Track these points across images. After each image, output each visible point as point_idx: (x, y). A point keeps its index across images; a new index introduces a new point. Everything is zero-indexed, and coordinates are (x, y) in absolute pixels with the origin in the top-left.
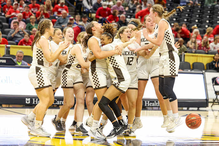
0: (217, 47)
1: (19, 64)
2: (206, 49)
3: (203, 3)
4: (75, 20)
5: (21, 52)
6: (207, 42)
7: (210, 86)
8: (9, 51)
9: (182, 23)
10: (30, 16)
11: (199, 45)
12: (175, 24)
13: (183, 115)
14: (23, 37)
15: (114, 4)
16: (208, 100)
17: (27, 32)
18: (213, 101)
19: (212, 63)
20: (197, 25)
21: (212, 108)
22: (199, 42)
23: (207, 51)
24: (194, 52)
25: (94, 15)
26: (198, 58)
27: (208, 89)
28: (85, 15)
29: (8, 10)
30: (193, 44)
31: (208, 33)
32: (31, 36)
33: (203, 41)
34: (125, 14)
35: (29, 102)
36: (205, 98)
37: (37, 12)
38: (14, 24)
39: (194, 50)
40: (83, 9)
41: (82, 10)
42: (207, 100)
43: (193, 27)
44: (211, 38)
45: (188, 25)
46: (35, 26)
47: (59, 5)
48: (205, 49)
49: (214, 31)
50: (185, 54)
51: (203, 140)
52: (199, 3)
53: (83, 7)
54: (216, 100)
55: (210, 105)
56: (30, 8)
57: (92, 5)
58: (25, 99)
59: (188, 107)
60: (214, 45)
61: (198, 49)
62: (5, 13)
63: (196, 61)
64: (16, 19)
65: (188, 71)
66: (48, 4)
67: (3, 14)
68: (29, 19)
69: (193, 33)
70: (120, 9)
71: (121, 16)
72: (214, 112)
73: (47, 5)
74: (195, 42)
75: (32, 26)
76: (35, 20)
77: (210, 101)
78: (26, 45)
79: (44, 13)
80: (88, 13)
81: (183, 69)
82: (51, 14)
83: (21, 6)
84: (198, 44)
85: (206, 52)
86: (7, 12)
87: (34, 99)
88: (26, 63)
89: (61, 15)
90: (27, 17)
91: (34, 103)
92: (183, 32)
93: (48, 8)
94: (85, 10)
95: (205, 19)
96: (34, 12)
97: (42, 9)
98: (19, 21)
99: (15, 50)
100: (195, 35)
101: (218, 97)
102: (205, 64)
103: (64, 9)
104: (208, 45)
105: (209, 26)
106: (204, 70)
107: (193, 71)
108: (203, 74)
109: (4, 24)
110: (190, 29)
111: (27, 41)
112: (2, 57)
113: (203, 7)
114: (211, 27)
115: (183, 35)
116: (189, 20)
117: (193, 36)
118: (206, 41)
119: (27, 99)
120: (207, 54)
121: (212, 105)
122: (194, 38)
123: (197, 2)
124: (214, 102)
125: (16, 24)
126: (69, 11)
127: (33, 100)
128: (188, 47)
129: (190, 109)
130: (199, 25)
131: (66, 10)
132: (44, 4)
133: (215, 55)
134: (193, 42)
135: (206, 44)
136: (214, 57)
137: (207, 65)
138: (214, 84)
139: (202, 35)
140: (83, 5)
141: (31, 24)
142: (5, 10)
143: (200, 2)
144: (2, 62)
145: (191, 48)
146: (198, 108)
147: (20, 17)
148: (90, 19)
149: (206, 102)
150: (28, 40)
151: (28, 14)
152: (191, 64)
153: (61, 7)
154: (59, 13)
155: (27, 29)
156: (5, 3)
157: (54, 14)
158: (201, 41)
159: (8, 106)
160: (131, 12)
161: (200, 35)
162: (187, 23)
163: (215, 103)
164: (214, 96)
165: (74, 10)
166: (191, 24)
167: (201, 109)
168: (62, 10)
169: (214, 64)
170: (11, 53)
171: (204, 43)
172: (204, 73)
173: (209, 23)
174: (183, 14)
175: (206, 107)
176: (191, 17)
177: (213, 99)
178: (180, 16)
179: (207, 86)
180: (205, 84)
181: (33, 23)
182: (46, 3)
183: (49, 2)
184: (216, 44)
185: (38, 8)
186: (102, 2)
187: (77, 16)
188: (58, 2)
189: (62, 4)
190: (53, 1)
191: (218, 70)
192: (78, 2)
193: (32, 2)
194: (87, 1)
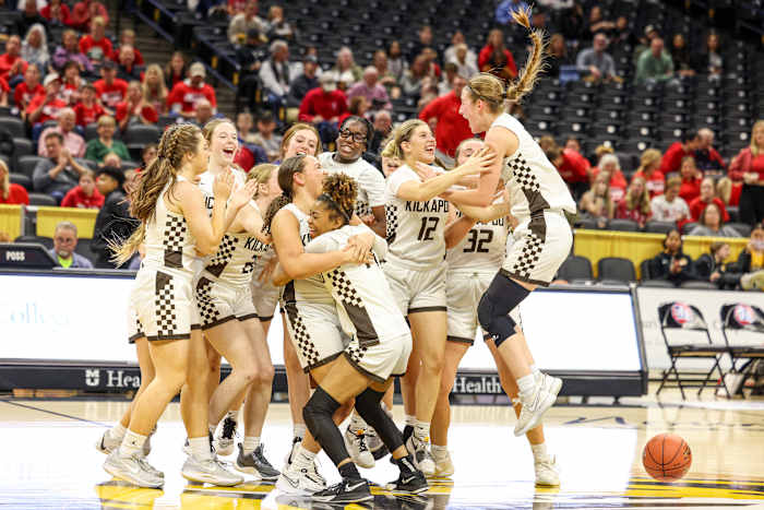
0: (674, 211)
1: (66, 265)
2: (639, 219)
3: (631, 73)
4: (238, 129)
6: (643, 196)
7: (653, 332)
8: (34, 225)
10: (98, 117)
11: (618, 204)
13: (570, 420)
14: (77, 180)
15: (357, 80)
16: (647, 373)
17: (90, 166)
18: (661, 377)
19: (658, 260)
20: (613, 142)
21: (658, 399)
22: (617, 194)
23: (644, 222)
24: (601, 225)
25: (293, 113)
26: (617, 244)
27: (646, 339)
28: (267, 113)
29: (31, 98)
30: (600, 201)
31: (647, 168)
33: (630, 191)
34: (389, 110)
35: (97, 382)
36: (637, 367)
37: (120, 104)
38: (49, 141)
39: (604, 219)
40: (261, 96)
41: (258, 99)
42: (643, 373)
43: (599, 150)
44: (657, 181)
45: (583, 142)
46: (114, 146)
47: (188, 82)
48: (637, 214)
49: (665, 159)
50: (576, 231)
51: (631, 498)
52: (617, 74)
53: (260, 87)
54: (670, 373)
55: (653, 388)
56: (98, 93)
57: (287, 82)
58: (84, 373)
59: (585, 396)
60: (666, 205)
61: (615, 217)
62: (21, 108)
63: (608, 255)
65: (583, 283)
66: (152, 81)
67: (15, 111)
70: (376, 95)
71: (379, 114)
72: (667, 410)
73: (149, 84)
74: (605, 196)
75: (103, 148)
76: (113, 130)
77: (651, 376)
78: (87, 206)
80: (276, 106)
81: (568, 279)
82: (162, 108)
83: (70, 85)
84: (616, 202)
85: (642, 226)
86: (27, 103)
87: (111, 373)
88: (86, 262)
89: (193, 114)
90: (88, 119)
91: (110, 384)
93: (154, 92)
94: (265, 99)
95: (635, 123)
96: (111, 104)
97: (135, 95)
98: (66, 131)
99: (51, 223)
100: (606, 174)
101: (677, 365)
102: (637, 263)
103: (201, 94)
104: (646, 204)
105: (648, 145)
106: (634, 280)
107: (599, 286)
108: (630, 292)
109: (17, 140)
110: (589, 155)
111: (90, 195)
113: (630, 87)
114: (657, 147)
116: (588, 127)
117: (599, 177)
118: (640, 192)
119: (89, 373)
121: (659, 390)
122: (603, 182)
123: (612, 73)
124: (664, 380)
126: (218, 102)
127: (107, 375)
128: (584, 211)
129: (592, 400)
130: (617, 144)
131: (209, 97)
132: (140, 79)
133: (668, 234)
134: (601, 196)
135: (640, 202)
136: (664, 242)
137: (642, 265)
138: (665, 323)
139: (626, 174)
140: (262, 83)
141: (102, 140)
142: (21, 98)
143: (622, 73)
144: (13, 259)
145: (592, 215)
146: (617, 398)
147: (67, 119)
148: (281, 124)
149: (639, 378)
150: (93, 191)
151: (90, 111)
152: (594, 262)
153: (195, 89)
154: (188, 106)
155: (89, 156)
156: (19, 77)
157: (170, 110)
158: (625, 193)
159: (30, 393)
160: (410, 102)
161: (620, 174)
162: (580, 135)
163: (667, 384)
164: (666, 363)
165: (233, 98)
166: (593, 141)
167: (624, 400)
168: (195, 97)
169: (665, 262)
170: (40, 232)
171: (634, 198)
172: (633, 292)
173: (651, 135)
174: (567, 109)
175: (639, 395)
176: (595, 118)
177: (661, 371)
178: (560, 116)
179: (644, 330)
180: (639, 325)
181: (106, 138)
182: (147, 76)
183: (155, 73)
184: (670, 200)
185: (123, 91)
186: (319, 72)
187: (242, 117)
188: (184, 75)
189: (197, 80)
190: (168, 70)
191: (678, 280)
192: (244, 73)
193: (102, 73)
194: (274, 69)
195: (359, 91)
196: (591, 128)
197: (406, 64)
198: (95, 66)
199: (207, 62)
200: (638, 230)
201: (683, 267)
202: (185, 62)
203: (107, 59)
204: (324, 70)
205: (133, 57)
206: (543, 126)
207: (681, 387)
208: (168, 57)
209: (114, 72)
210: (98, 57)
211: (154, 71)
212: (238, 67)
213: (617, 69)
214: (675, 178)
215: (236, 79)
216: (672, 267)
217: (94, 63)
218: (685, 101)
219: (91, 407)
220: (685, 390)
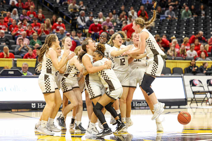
0: (193, 54)
1: (25, 75)
4: (72, 35)
5: (26, 64)
6: (184, 50)
7: (188, 88)
8: (16, 64)
9: (162, 34)
10: (33, 33)
12: (156, 35)
13: (166, 113)
14: (28, 51)
15: (104, 21)
16: (187, 99)
17: (31, 47)
18: (191, 100)
19: (189, 68)
20: (176, 36)
21: (190, 106)
22: (177, 50)
23: (185, 57)
24: (173, 59)
25: (87, 31)
26: (177, 64)
27: (187, 90)
28: (80, 31)
29: (14, 29)
30: (172, 52)
31: (185, 42)
32: (34, 50)
33: (181, 49)
34: (113, 29)
36: (184, 98)
37: (39, 30)
38: (19, 41)
39: (174, 57)
40: (78, 26)
41: (77, 27)
42: (186, 99)
43: (172, 38)
44: (188, 46)
46: (37, 41)
47: (57, 23)
48: (183, 56)
49: (190, 40)
50: (166, 61)
51: (184, 134)
52: (176, 17)
53: (77, 24)
54: (193, 99)
55: (189, 103)
56: (33, 27)
57: (85, 22)
58: (31, 104)
59: (170, 106)
60: (191, 53)
61: (177, 56)
62: (11, 32)
63: (175, 67)
64: (20, 36)
65: (168, 75)
68: (32, 36)
69: (172, 42)
70: (109, 25)
71: (111, 30)
72: (193, 109)
73: (47, 24)
74: (174, 51)
75: (34, 42)
76: (37, 37)
77: (188, 100)
78: (30, 58)
79: (44, 31)
80: (82, 29)
81: (164, 74)
82: (51, 31)
83: (25, 25)
84: (177, 52)
85: (184, 58)
86: (13, 30)
88: (31, 74)
89: (59, 32)
90: (30, 34)
91: (39, 107)
92: (163, 42)
93: (48, 26)
94: (79, 27)
95: (181, 30)
96: (36, 30)
97: (42, 27)
98: (24, 38)
99: (21, 63)
100: (174, 44)
101: (195, 97)
102: (183, 69)
104: (185, 52)
105: (185, 36)
106: (183, 73)
107: (173, 75)
108: (181, 77)
109: (11, 41)
110: (169, 40)
112: (10, 69)
113: (180, 21)
114: (187, 37)
115: (164, 45)
117: (172, 46)
119: (32, 104)
120: (185, 60)
121: (191, 104)
122: (173, 47)
123: (175, 17)
124: (192, 101)
125: (21, 40)
126: (66, 28)
127: (38, 105)
128: (168, 55)
129: (172, 107)
130: (177, 36)
131: (63, 27)
132: (44, 23)
134: (173, 51)
135: (183, 52)
136: (190, 63)
137: (185, 69)
138: (191, 85)
140: (78, 22)
141: (34, 40)
142: (11, 29)
143: (177, 17)
144: (10, 73)
145: (170, 56)
146: (179, 106)
147: (24, 34)
148: (84, 34)
149: (185, 101)
150: (32, 54)
151: (31, 32)
152: (171, 69)
153: (59, 25)
154: (58, 30)
155: (31, 44)
156: (11, 23)
157: (53, 31)
158: (179, 49)
159: (16, 111)
161: (178, 44)
162: (166, 34)
163: (193, 102)
164: (192, 96)
165: (70, 27)
166: (170, 35)
167: (181, 107)
168: (60, 27)
169: (191, 68)
170: (18, 66)
171: (182, 51)
173: (186, 33)
174: (163, 27)
175: (185, 105)
176: (170, 29)
177: (191, 98)
178: (161, 29)
179: (186, 87)
180: (184, 86)
181: (35, 39)
182: (46, 22)
183: (48, 21)
184: (192, 51)
185: (39, 26)
186: (93, 19)
187: (73, 32)
188: (56, 21)
189: (60, 22)
190: (52, 20)
191: (195, 73)
192: (73, 20)
193: (33, 21)
194: (81, 18)
195: (105, 24)
196: (169, 32)
197: (118, 16)
198: (32, 19)
199: (62, 17)
200: (183, 60)
201: (196, 70)
202: (56, 17)
203: (35, 17)
204: (95, 19)
205: (42, 17)
206: (156, 32)
207: (197, 103)
208: (51, 16)
209: (37, 21)
210: (32, 17)
211: (48, 20)
212: (71, 18)
213: (176, 16)
214: (193, 45)
215: (71, 22)
216: (193, 70)
217: (31, 18)
218: (195, 24)
219: (33, 114)
220: (198, 103)
